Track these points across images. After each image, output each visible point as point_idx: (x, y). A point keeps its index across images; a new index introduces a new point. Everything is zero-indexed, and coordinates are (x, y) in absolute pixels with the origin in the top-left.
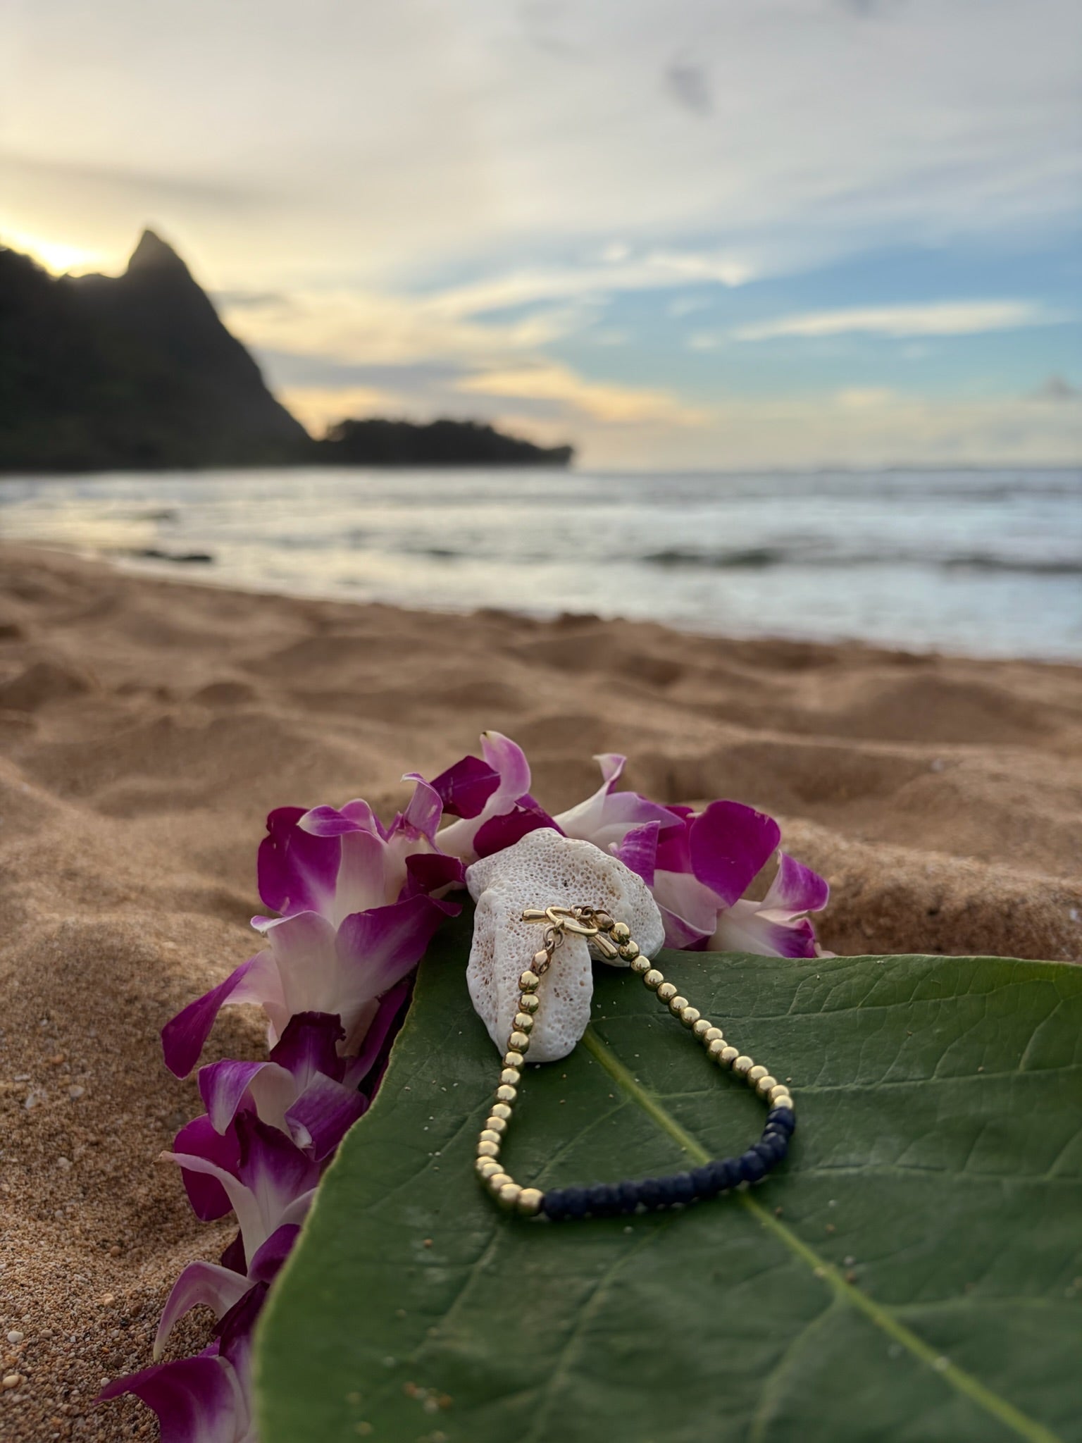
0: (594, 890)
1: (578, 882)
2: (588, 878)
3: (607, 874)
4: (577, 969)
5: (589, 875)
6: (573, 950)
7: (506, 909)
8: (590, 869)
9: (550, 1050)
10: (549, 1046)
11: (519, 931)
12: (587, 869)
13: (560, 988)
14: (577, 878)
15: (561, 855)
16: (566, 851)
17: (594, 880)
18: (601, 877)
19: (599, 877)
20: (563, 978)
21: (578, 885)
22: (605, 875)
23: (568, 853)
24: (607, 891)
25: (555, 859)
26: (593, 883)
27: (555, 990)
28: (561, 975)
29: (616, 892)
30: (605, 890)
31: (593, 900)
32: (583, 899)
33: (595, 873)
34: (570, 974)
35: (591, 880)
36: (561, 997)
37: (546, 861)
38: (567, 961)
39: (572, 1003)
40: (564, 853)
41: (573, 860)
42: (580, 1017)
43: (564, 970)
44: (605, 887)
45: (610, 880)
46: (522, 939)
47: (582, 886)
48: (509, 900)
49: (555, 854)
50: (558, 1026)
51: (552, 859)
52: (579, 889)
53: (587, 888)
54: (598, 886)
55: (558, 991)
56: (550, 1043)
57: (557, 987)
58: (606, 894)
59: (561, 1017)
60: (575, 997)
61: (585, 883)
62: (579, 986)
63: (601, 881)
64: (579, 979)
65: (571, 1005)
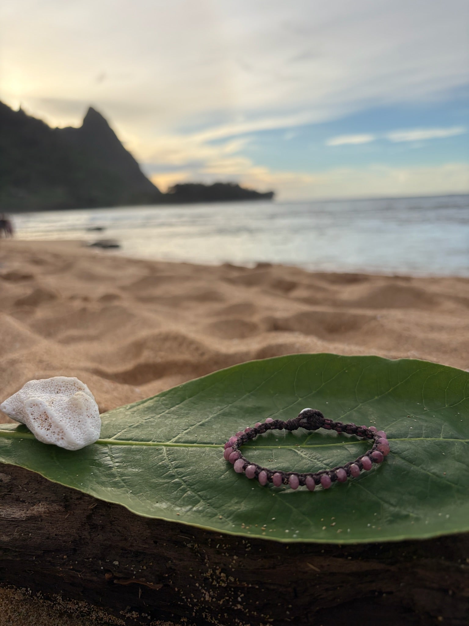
0: (71, 391)
1: (63, 390)
2: (67, 387)
3: (76, 382)
5: (67, 386)
8: (67, 384)
12: (65, 384)
14: (62, 389)
15: (50, 384)
16: (51, 381)
17: (70, 387)
18: (73, 384)
19: (72, 385)
20: (88, 410)
21: (64, 391)
22: (75, 383)
23: (53, 382)
25: (47, 386)
26: (70, 388)
27: (87, 415)
29: (82, 388)
33: (70, 384)
35: (69, 387)
37: (44, 388)
39: (95, 418)
40: (51, 383)
41: (57, 383)
44: (76, 388)
45: (78, 384)
47: (65, 391)
49: (47, 384)
51: (46, 386)
54: (73, 388)
55: (89, 415)
60: (95, 416)
61: (66, 389)
63: (73, 386)
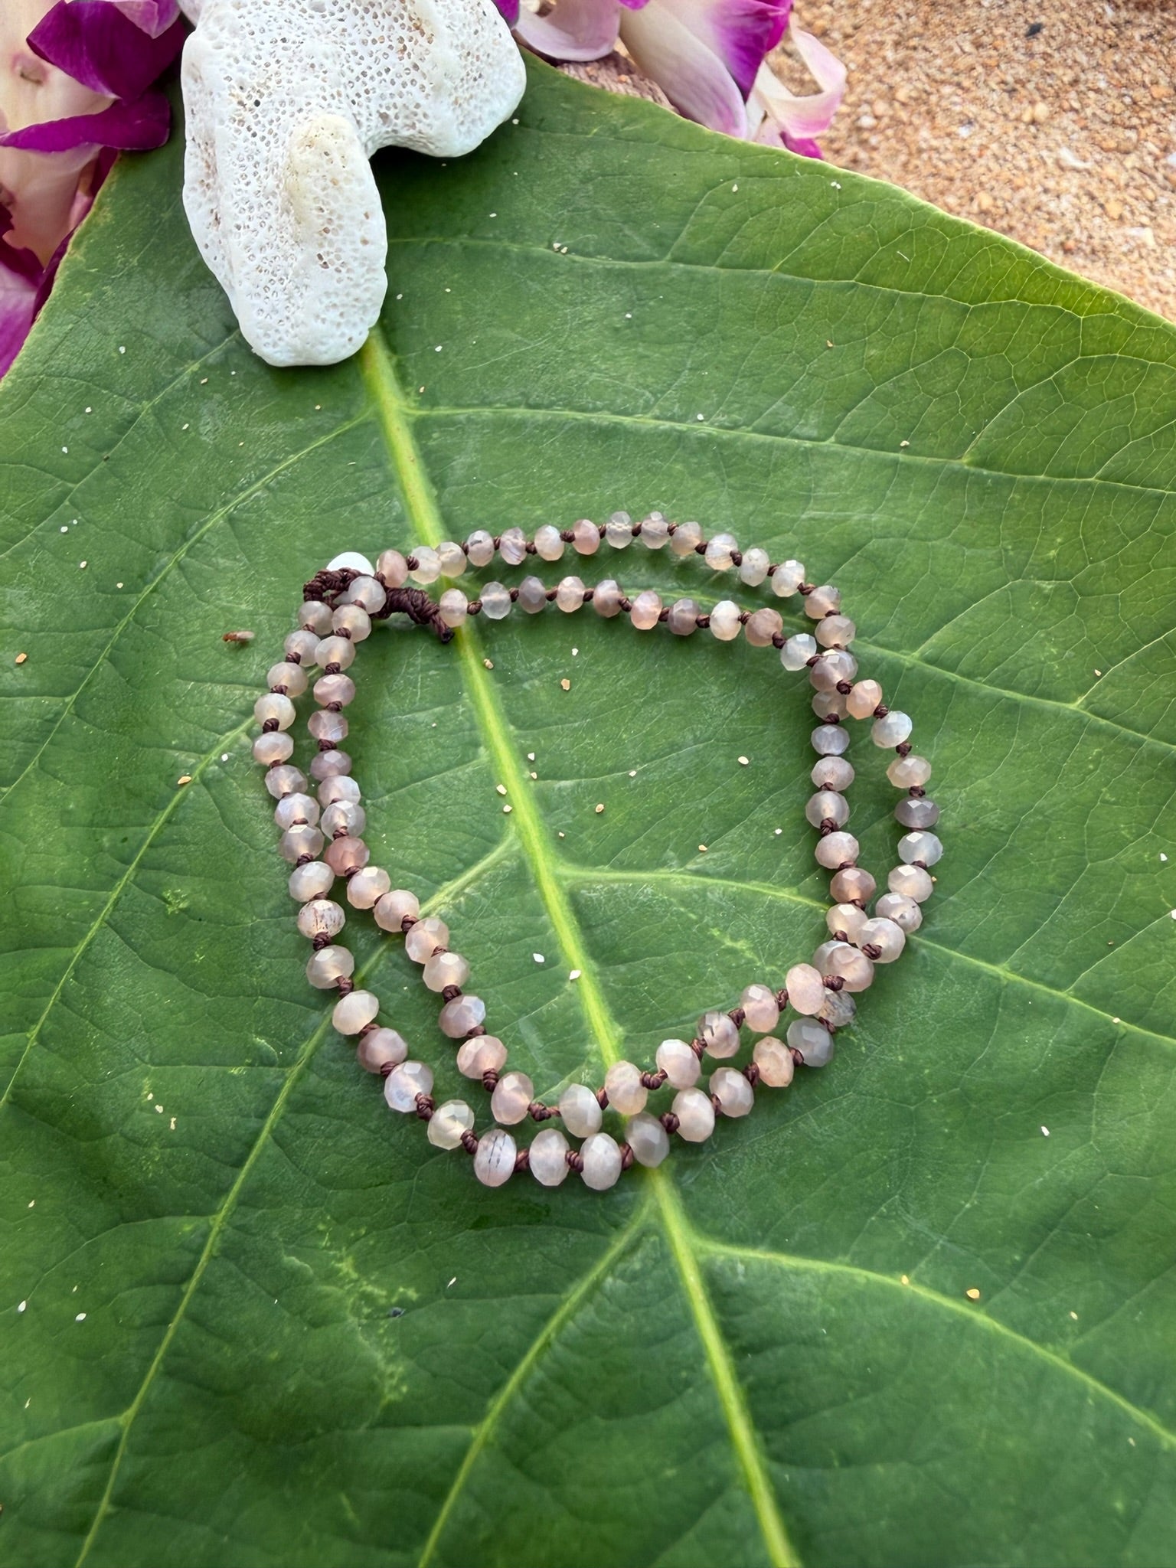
4: (352, 218)
6: (342, 184)
7: (226, 83)
9: (326, 352)
10: (323, 348)
11: (254, 128)
13: (328, 253)
24: (411, 24)
28: (326, 231)
30: (406, 21)
31: (387, 43)
32: (370, 39)
34: (341, 227)
36: (331, 268)
38: (333, 205)
42: (368, 295)
43: (330, 221)
46: (261, 145)
48: (231, 60)
50: (333, 315)
52: (363, 18)
53: (375, 16)
56: (322, 343)
57: (321, 253)
58: (409, 29)
59: (336, 300)
62: (360, 246)
64: (359, 234)
65: (350, 279)
